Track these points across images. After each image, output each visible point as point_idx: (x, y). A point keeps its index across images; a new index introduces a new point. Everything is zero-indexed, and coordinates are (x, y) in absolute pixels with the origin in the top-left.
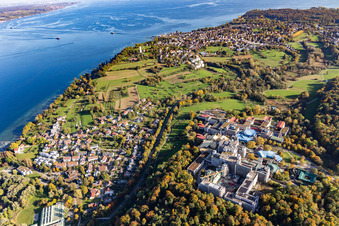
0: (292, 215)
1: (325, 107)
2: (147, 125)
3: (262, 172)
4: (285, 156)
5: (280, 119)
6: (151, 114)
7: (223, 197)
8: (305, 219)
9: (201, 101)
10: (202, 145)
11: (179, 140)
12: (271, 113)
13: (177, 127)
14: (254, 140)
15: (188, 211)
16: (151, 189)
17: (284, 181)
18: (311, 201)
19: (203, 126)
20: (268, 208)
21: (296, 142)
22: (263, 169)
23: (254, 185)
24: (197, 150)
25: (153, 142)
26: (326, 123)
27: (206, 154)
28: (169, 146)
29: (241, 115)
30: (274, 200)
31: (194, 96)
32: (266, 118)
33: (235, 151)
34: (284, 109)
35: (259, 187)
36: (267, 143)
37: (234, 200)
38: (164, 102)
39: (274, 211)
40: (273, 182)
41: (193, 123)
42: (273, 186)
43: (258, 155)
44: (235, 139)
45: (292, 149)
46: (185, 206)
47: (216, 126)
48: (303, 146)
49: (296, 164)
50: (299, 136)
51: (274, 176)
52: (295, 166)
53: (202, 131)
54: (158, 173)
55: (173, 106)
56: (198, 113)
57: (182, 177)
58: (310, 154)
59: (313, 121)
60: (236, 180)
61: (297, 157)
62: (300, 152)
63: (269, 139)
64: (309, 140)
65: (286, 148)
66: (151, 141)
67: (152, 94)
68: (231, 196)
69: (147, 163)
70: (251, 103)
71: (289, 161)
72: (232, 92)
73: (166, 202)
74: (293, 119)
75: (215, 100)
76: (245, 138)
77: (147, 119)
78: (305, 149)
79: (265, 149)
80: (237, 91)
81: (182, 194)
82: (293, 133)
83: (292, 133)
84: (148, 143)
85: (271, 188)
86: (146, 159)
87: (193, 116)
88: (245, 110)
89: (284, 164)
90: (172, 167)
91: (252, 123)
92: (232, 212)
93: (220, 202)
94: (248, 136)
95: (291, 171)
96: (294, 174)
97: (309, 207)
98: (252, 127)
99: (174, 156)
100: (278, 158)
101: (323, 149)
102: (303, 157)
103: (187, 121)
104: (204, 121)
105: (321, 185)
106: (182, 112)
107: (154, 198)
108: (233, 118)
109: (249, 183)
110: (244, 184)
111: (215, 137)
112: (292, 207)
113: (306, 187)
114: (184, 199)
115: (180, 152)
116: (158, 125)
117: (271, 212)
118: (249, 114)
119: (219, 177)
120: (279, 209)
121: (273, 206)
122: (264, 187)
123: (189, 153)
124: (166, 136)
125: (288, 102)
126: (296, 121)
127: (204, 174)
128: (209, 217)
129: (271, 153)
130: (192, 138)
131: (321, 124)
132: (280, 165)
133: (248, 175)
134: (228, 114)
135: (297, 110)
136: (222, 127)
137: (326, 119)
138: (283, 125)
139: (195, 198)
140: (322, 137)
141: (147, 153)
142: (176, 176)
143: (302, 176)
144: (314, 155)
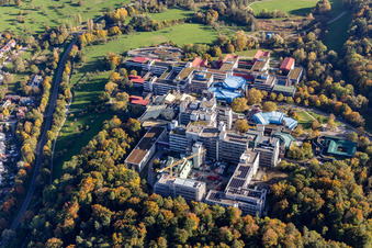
0: (324, 209)
1: (360, 26)
2: (17, 89)
3: (266, 149)
4: (301, 118)
5: (284, 55)
6: (21, 66)
7: (203, 200)
8: (346, 211)
9: (125, 31)
10: (146, 116)
11: (94, 112)
12: (268, 44)
13: (84, 88)
14: (244, 95)
15: (144, 231)
16: (59, 209)
17: (304, 160)
18: (353, 181)
19: (140, 80)
20: (285, 203)
21: (317, 92)
22: (267, 143)
23: (254, 174)
24: (137, 127)
25: (39, 123)
26: (364, 54)
27: (157, 130)
28: (75, 127)
29: (212, 53)
30: (293, 189)
31: (110, 22)
32: (259, 53)
33: (213, 118)
34: (289, 35)
35: (263, 177)
36: (267, 98)
37: (223, 202)
38: (46, 38)
39: (295, 207)
40: (286, 163)
41: (117, 76)
42: (287, 170)
43: (253, 122)
44: (209, 97)
45: (312, 105)
46: (137, 224)
47: (166, 76)
48: (330, 97)
49: (321, 129)
50: (322, 82)
51: (287, 154)
52: (319, 133)
53: (139, 90)
54: (67, 177)
55: (67, 46)
56: (125, 54)
57: (117, 177)
58: (342, 109)
59: (343, 53)
60: (220, 171)
61: (322, 117)
62: (326, 109)
63: (270, 90)
64: (338, 86)
65: (302, 105)
66: (33, 121)
67: (12, 22)
68: (217, 197)
69: (35, 164)
70: (227, 29)
71: (308, 125)
72: (187, 8)
73: (97, 225)
74: (308, 51)
75: (154, 28)
76: (227, 94)
77: (13, 78)
78: (334, 101)
79: (266, 110)
80: (195, 7)
81: (126, 205)
82: (310, 78)
83: (308, 77)
84: (28, 125)
85: (284, 175)
86: (31, 157)
87: (115, 63)
88: (218, 42)
89: (301, 131)
90: (93, 162)
91: (236, 66)
92: (224, 220)
93: (201, 208)
94: (232, 90)
95: (314, 141)
96: (320, 147)
97: (350, 192)
98: (237, 73)
99: (93, 143)
100: (290, 122)
101: (363, 98)
102: (332, 117)
103: (104, 75)
104: (141, 70)
105: (366, 157)
106: (89, 56)
107: (70, 222)
108: (198, 60)
109: (245, 170)
110: (237, 172)
111: (170, 98)
112: (324, 196)
113: (342, 163)
114: (131, 212)
115: (103, 134)
116: (41, 86)
117: (289, 210)
118: (225, 50)
119: (188, 169)
120: (304, 202)
121: (292, 199)
122: (272, 175)
123: (122, 133)
124: (64, 108)
125: (295, 21)
126: (313, 55)
127: (159, 166)
128: (185, 235)
129: (277, 115)
130: (122, 104)
131: (357, 57)
132: (294, 135)
133: (243, 157)
134: (187, 53)
135: (312, 36)
136: (179, 78)
137: (364, 46)
138: (291, 64)
139: (154, 207)
140: (359, 78)
141: (30, 145)
142: (105, 177)
143: (333, 148)
144: (349, 111)
